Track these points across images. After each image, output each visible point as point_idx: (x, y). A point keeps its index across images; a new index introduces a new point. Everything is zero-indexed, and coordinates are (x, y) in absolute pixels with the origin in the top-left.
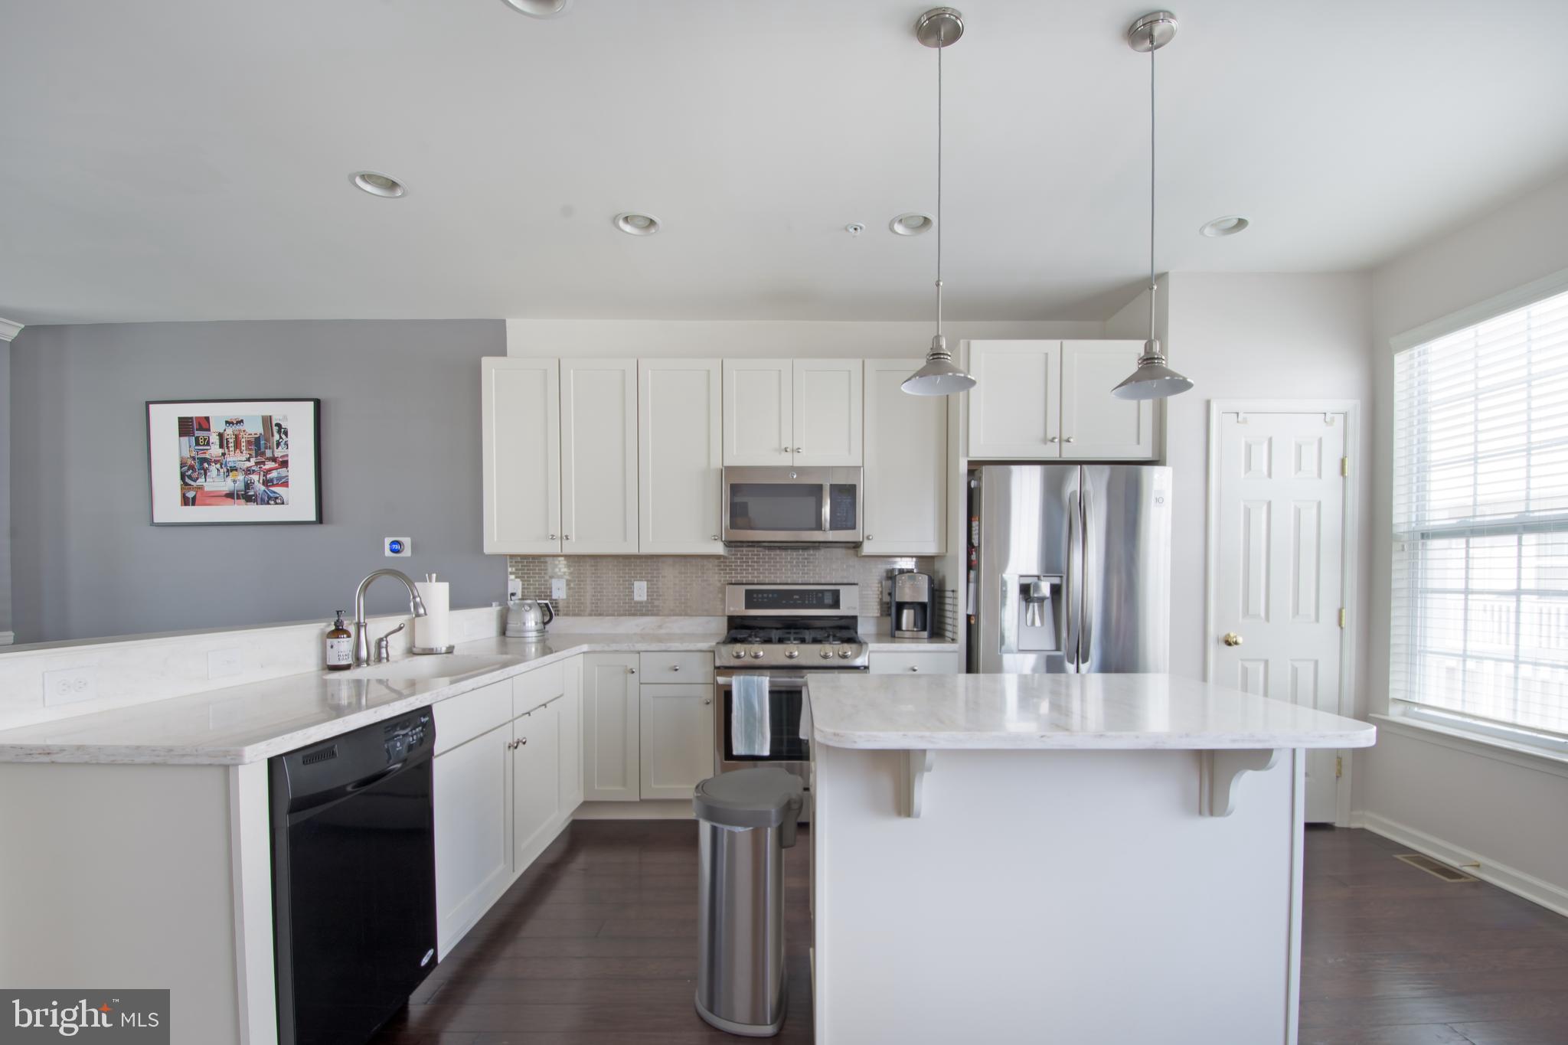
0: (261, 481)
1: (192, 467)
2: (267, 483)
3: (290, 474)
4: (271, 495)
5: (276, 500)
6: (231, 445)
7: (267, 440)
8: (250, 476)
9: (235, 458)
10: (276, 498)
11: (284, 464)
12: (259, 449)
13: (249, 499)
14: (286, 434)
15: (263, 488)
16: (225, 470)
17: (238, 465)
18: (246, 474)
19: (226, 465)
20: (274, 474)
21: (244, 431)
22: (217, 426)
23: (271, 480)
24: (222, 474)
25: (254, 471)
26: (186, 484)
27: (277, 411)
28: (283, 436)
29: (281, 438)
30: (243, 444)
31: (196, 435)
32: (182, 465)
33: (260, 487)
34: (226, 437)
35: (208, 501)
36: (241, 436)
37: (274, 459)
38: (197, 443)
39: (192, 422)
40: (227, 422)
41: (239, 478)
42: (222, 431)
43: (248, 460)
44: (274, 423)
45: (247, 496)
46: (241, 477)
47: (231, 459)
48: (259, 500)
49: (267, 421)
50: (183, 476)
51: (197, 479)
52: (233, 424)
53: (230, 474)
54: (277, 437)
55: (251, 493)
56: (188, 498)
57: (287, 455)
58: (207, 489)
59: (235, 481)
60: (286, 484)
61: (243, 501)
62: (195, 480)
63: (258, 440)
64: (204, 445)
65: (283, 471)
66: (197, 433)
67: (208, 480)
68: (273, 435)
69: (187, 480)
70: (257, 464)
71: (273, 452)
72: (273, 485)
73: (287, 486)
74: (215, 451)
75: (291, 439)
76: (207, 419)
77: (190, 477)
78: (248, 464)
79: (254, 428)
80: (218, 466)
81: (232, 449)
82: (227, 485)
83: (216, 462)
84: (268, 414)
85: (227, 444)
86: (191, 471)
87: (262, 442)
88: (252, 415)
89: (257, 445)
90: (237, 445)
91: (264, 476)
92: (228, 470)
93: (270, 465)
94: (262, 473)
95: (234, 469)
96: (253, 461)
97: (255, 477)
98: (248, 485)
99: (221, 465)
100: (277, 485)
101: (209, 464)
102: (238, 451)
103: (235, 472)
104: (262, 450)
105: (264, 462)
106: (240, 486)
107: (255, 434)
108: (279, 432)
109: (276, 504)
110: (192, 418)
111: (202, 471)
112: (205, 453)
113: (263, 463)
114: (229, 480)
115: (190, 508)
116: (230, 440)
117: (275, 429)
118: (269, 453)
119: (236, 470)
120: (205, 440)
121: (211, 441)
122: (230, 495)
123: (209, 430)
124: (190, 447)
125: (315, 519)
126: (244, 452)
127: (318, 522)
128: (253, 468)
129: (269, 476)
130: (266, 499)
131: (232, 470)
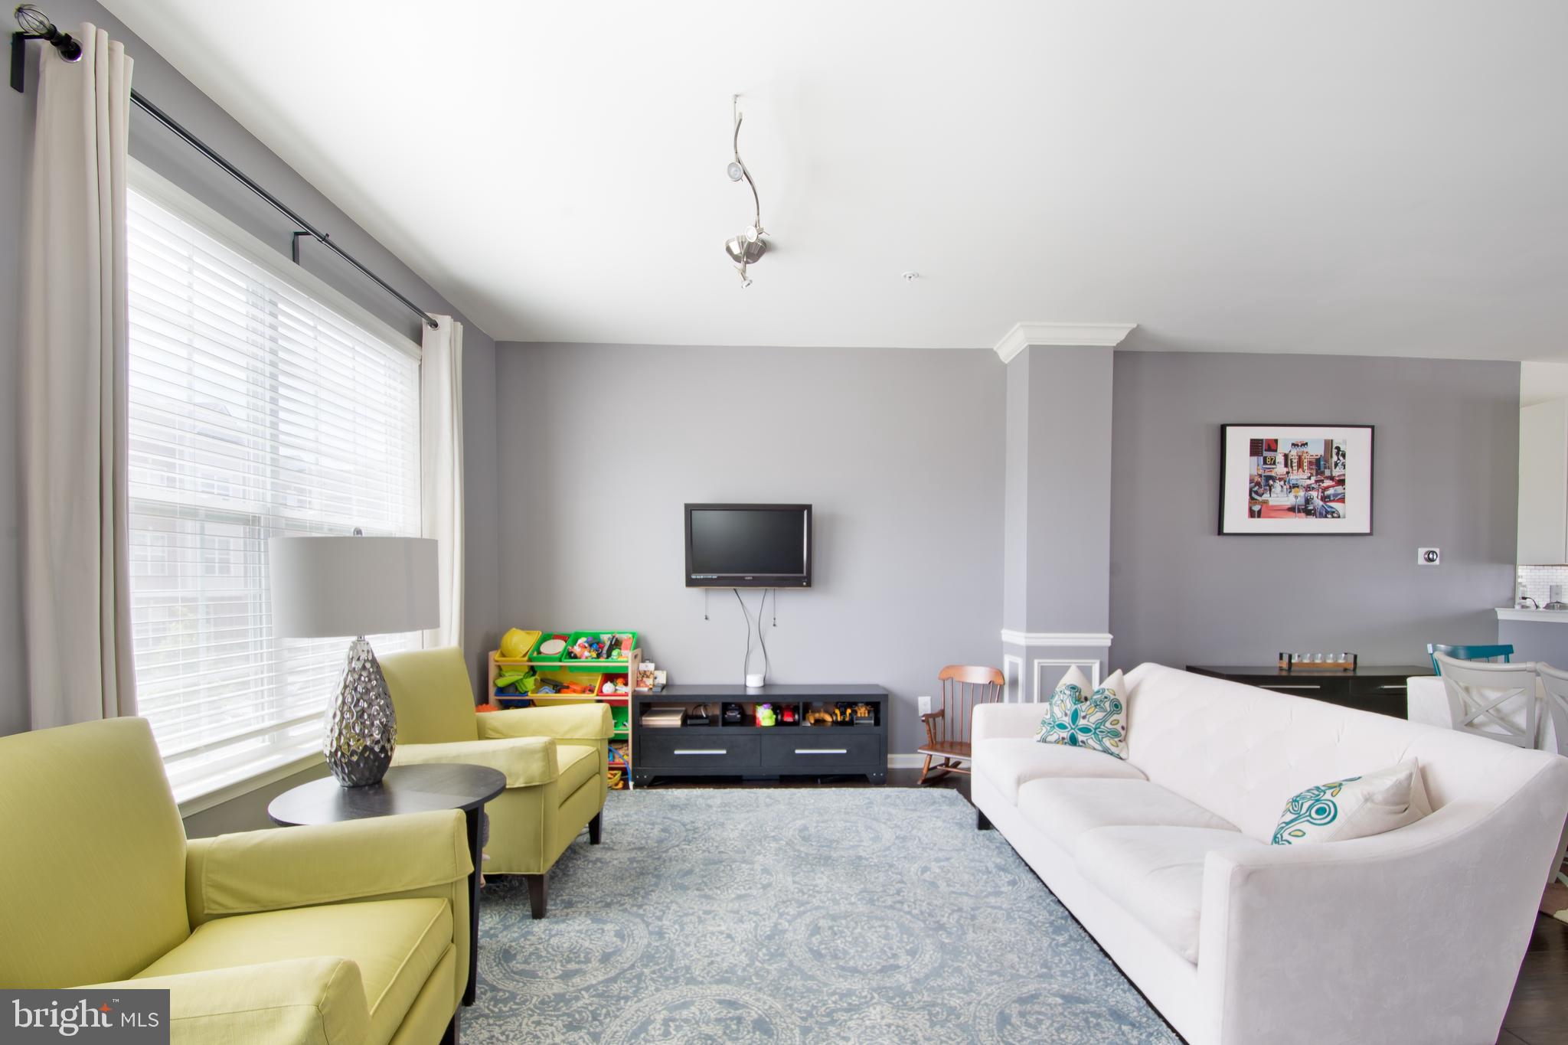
0: (1319, 497)
1: (1258, 484)
2: (1325, 499)
3: (1347, 491)
4: (1329, 509)
6: (1295, 464)
7: (1326, 461)
8: (1310, 492)
9: (1297, 476)
10: (1334, 512)
11: (1342, 482)
12: (1320, 469)
14: (1344, 456)
15: (1321, 503)
16: (1288, 487)
17: (1300, 483)
18: (1306, 491)
19: (1289, 482)
20: (1331, 491)
21: (1307, 452)
22: (1283, 448)
23: (1329, 497)
25: (1313, 488)
26: (1251, 498)
27: (1337, 435)
28: (1341, 458)
29: (1339, 459)
30: (1305, 464)
31: (1264, 455)
32: (1251, 481)
34: (1290, 457)
35: (1272, 514)
36: (1303, 457)
37: (1332, 478)
38: (1265, 463)
39: (1262, 444)
40: (1293, 445)
41: (1299, 494)
42: (1287, 452)
43: (1309, 478)
44: (1334, 446)
45: (1306, 510)
46: (1302, 493)
47: (1295, 477)
48: (1318, 514)
49: (1329, 444)
50: (1251, 491)
51: (1263, 494)
52: (1298, 445)
53: (1293, 489)
54: (1335, 458)
55: (1311, 507)
56: (1254, 511)
57: (1344, 475)
58: (1271, 503)
59: (1296, 497)
60: (1342, 500)
61: (1303, 515)
62: (1261, 496)
63: (1318, 461)
64: (1271, 464)
65: (1339, 489)
66: (1265, 454)
67: (1272, 495)
68: (1331, 457)
69: (1254, 495)
70: (1316, 482)
71: (1332, 471)
72: (1330, 501)
73: (1344, 502)
74: (1280, 469)
75: (1348, 461)
76: (1276, 441)
77: (1256, 493)
78: (1308, 482)
79: (1316, 450)
80: (1282, 483)
81: (1295, 468)
82: (1289, 500)
83: (1280, 479)
84: (1329, 438)
85: (1291, 464)
86: (1257, 487)
87: (1322, 463)
88: (1315, 439)
89: (1318, 466)
90: (1300, 465)
92: (1290, 487)
93: (1327, 483)
94: (1320, 490)
95: (1296, 486)
96: (1313, 479)
97: (1314, 494)
98: (1308, 501)
99: (1285, 482)
100: (1334, 501)
101: (1274, 482)
102: (1300, 470)
103: (1296, 489)
104: (1322, 469)
106: (1301, 501)
107: (1316, 455)
108: (1338, 454)
109: (1333, 517)
110: (1262, 440)
111: (1268, 488)
112: (1271, 471)
113: (1322, 481)
114: (1291, 496)
115: (1256, 520)
116: (1294, 460)
117: (1334, 451)
118: (1327, 473)
119: (1298, 487)
120: (1272, 459)
121: (1277, 461)
122: (1292, 509)
123: (1276, 451)
124: (1258, 465)
125: (1368, 531)
126: (1306, 471)
127: (1371, 534)
128: (1313, 486)
129: (1327, 493)
130: (1324, 512)
131: (1294, 487)
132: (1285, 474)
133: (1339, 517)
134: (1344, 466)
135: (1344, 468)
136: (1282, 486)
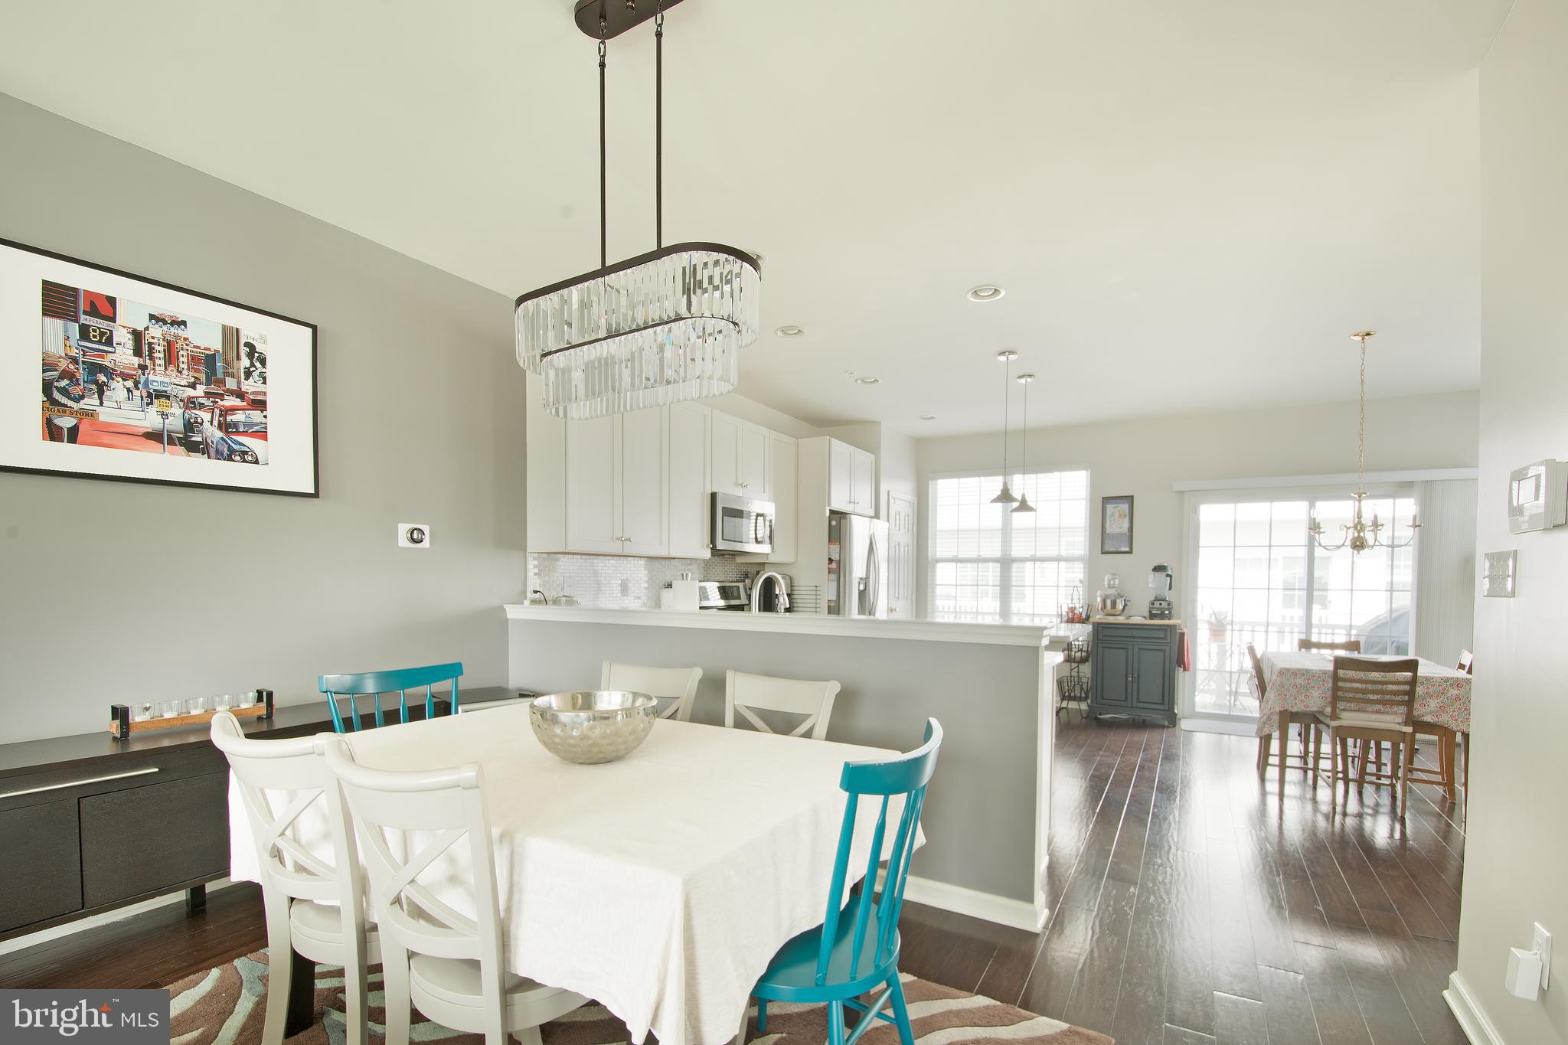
0: (216, 423)
1: (69, 376)
2: (225, 427)
3: (269, 421)
4: (236, 447)
5: (245, 456)
6: (159, 355)
7: (228, 363)
8: (196, 412)
9: (166, 378)
10: (246, 453)
11: (260, 405)
12: (214, 373)
13: (192, 447)
14: (263, 362)
15: (220, 434)
16: (145, 394)
17: (171, 391)
18: (186, 408)
20: (239, 417)
21: (186, 339)
22: (129, 318)
23: (235, 425)
24: (137, 399)
25: (202, 406)
27: (251, 326)
28: (258, 365)
29: (252, 365)
30: (183, 359)
31: (83, 322)
32: (48, 368)
33: (212, 432)
34: (147, 339)
35: (107, 439)
36: (179, 345)
37: (240, 395)
38: (84, 337)
39: (75, 297)
40: (152, 317)
41: (172, 410)
42: (140, 328)
43: (193, 386)
44: (242, 341)
45: (189, 441)
46: (177, 410)
47: (159, 378)
48: (212, 452)
49: (231, 335)
50: (47, 386)
51: (81, 397)
52: (165, 322)
53: (155, 401)
54: (245, 362)
55: (197, 438)
56: (60, 428)
57: (265, 394)
58: (102, 418)
59: (164, 415)
60: (262, 435)
61: (182, 449)
62: (75, 400)
63: (210, 359)
64: (100, 342)
65: (256, 416)
66: (84, 319)
67: (105, 404)
68: (238, 358)
69: (58, 397)
70: (208, 395)
71: (239, 383)
72: (238, 433)
73: (265, 438)
74: (123, 356)
75: (270, 371)
76: (112, 301)
77: (64, 392)
78: (190, 392)
79: (205, 339)
80: (130, 384)
81: (159, 362)
82: (151, 419)
83: (125, 377)
84: (232, 324)
85: (150, 352)
86: (66, 381)
87: (219, 364)
88: (201, 319)
89: (208, 364)
90: (171, 357)
91: (221, 415)
92: (150, 395)
93: (231, 401)
94: (217, 412)
95: (160, 395)
96: (200, 390)
97: (203, 416)
98: (190, 426)
99: (136, 384)
100: (245, 433)
101: (109, 377)
102: (171, 368)
103: (163, 400)
104: (219, 375)
105: (222, 395)
106: (175, 423)
107: (205, 349)
108: (250, 356)
109: (245, 461)
110: (74, 290)
111: (94, 387)
112: (101, 357)
113: (221, 397)
114: (153, 411)
116: (157, 347)
117: (243, 350)
118: (231, 384)
119: (168, 398)
120: (102, 334)
121: (115, 339)
122: (155, 436)
123: (111, 319)
124: (67, 338)
125: (310, 490)
126: (185, 372)
127: (316, 495)
128: (202, 401)
129: (229, 418)
130: (226, 452)
131: (158, 397)
132: (135, 369)
133: (257, 462)
134: (264, 379)
135: (264, 383)
136: (129, 390)
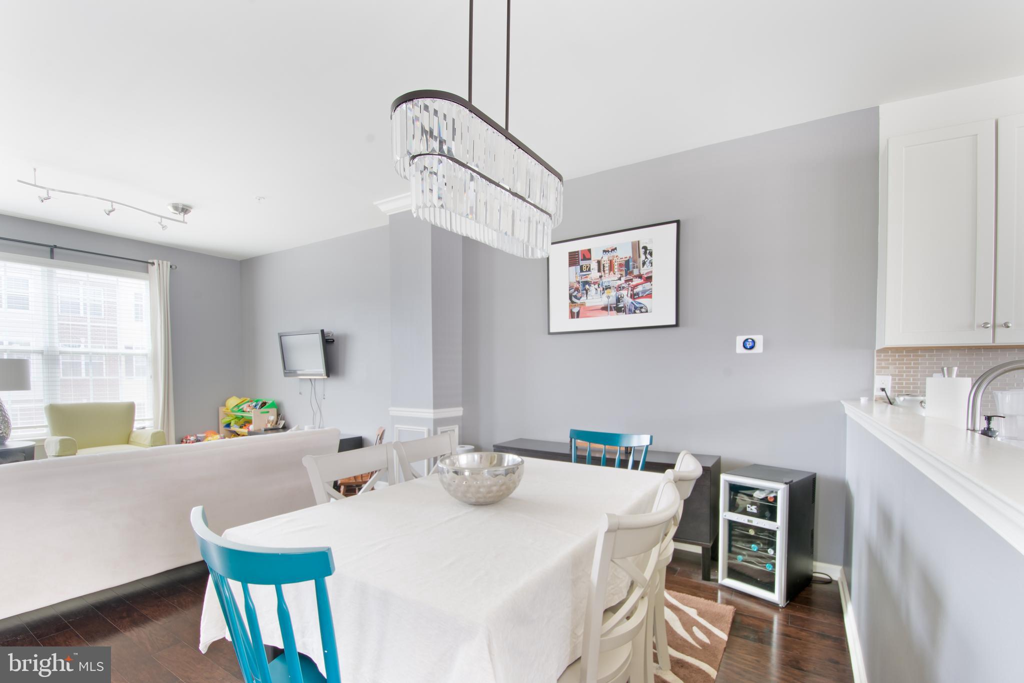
0: (629, 295)
1: (577, 289)
2: (633, 296)
3: (653, 287)
4: (637, 305)
5: (641, 309)
6: (607, 269)
7: (635, 261)
8: (620, 292)
9: (611, 279)
10: (642, 308)
11: (649, 279)
12: (629, 269)
13: (619, 310)
14: (651, 254)
15: (631, 300)
16: (602, 289)
17: (611, 284)
18: (617, 291)
19: (602, 285)
20: (639, 289)
21: (617, 256)
22: (596, 256)
23: (638, 294)
24: (599, 292)
25: (623, 288)
26: (572, 302)
27: (643, 236)
28: (648, 256)
29: (646, 258)
30: (616, 267)
31: (581, 264)
32: (571, 288)
33: (627, 301)
34: (602, 262)
35: (589, 314)
36: (614, 261)
37: (640, 276)
38: (582, 271)
39: (578, 255)
40: (605, 251)
41: (611, 294)
42: (599, 259)
43: (620, 279)
44: (641, 246)
45: (618, 308)
46: (613, 294)
48: (627, 310)
49: (636, 246)
50: (571, 296)
51: (581, 297)
52: (608, 251)
53: (605, 291)
54: (643, 257)
55: (621, 305)
56: (574, 313)
57: (651, 272)
58: (587, 305)
59: (608, 297)
60: (649, 296)
61: (615, 312)
62: (579, 299)
63: (627, 262)
64: (586, 271)
65: (647, 286)
66: (582, 263)
67: (588, 298)
68: (639, 257)
69: (574, 299)
70: (626, 281)
71: (639, 270)
72: (639, 298)
73: (651, 297)
74: (594, 275)
75: (654, 258)
76: (589, 251)
77: (576, 297)
78: (619, 282)
79: (625, 253)
80: (596, 286)
81: (607, 272)
82: (603, 301)
83: (595, 283)
84: (636, 240)
85: (604, 268)
86: (576, 292)
87: (631, 263)
88: (623, 243)
89: (627, 266)
90: (611, 268)
91: (632, 290)
92: (603, 289)
93: (637, 281)
94: (630, 289)
95: (608, 288)
96: (623, 279)
97: (624, 292)
98: (618, 300)
99: (599, 285)
100: (642, 297)
101: (590, 286)
102: (612, 273)
103: (609, 290)
104: (631, 269)
105: (632, 279)
106: (613, 300)
107: (625, 258)
108: (645, 253)
109: (641, 312)
110: (578, 252)
111: (585, 292)
112: (587, 277)
113: (631, 280)
114: (604, 296)
115: (576, 320)
116: (605, 265)
117: (642, 251)
118: (636, 272)
119: (610, 288)
120: (587, 267)
121: (591, 268)
122: (605, 308)
123: (590, 259)
124: (576, 273)
125: (674, 323)
126: (617, 273)
127: (677, 325)
128: (623, 285)
129: (636, 291)
130: (633, 309)
131: (606, 289)
132: (598, 279)
133: (647, 312)
134: (652, 263)
135: (652, 266)
136: (596, 289)
